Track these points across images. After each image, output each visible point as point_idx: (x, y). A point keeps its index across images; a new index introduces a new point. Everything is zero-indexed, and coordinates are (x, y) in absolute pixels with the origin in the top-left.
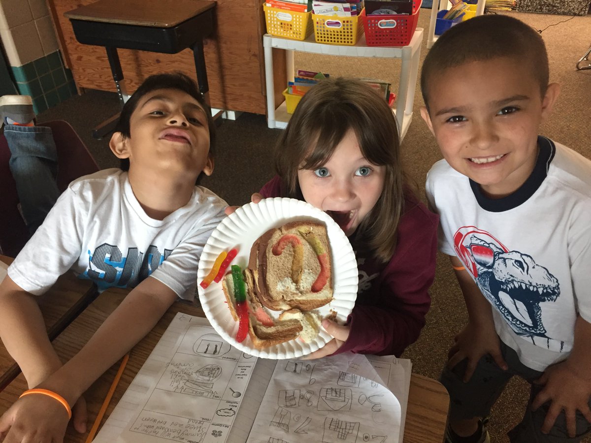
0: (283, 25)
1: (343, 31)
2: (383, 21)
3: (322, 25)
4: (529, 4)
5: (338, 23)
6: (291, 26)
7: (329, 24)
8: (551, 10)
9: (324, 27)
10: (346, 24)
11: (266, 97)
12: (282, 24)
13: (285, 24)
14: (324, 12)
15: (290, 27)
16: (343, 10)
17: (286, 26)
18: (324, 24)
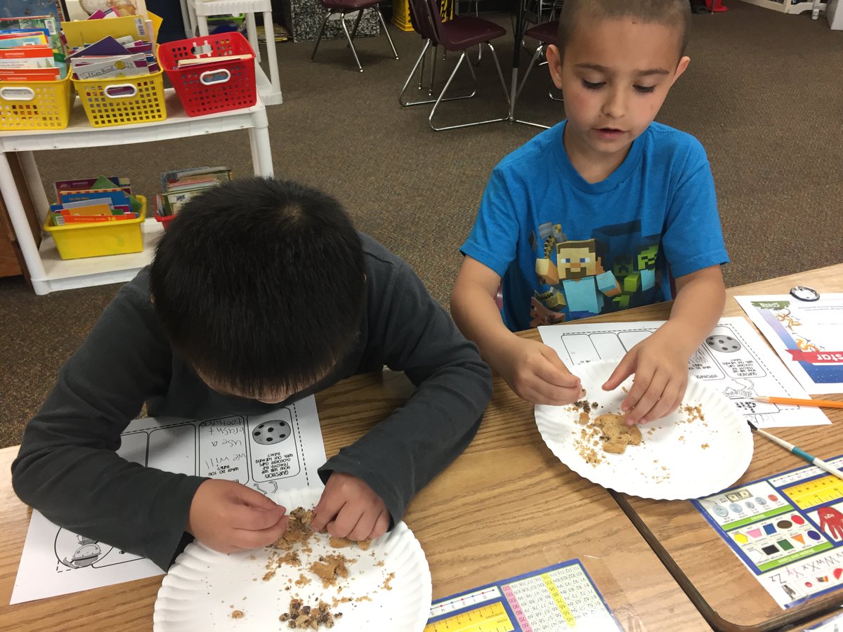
0: (18, 110)
1: (140, 100)
2: (208, 73)
3: (100, 97)
4: (308, 30)
5: (129, 89)
6: (35, 107)
7: (111, 91)
8: (336, 35)
9: (103, 100)
10: (143, 87)
11: (16, 244)
12: (14, 107)
13: (21, 107)
14: (98, 74)
15: (33, 110)
16: (134, 65)
17: (26, 110)
18: (102, 94)
